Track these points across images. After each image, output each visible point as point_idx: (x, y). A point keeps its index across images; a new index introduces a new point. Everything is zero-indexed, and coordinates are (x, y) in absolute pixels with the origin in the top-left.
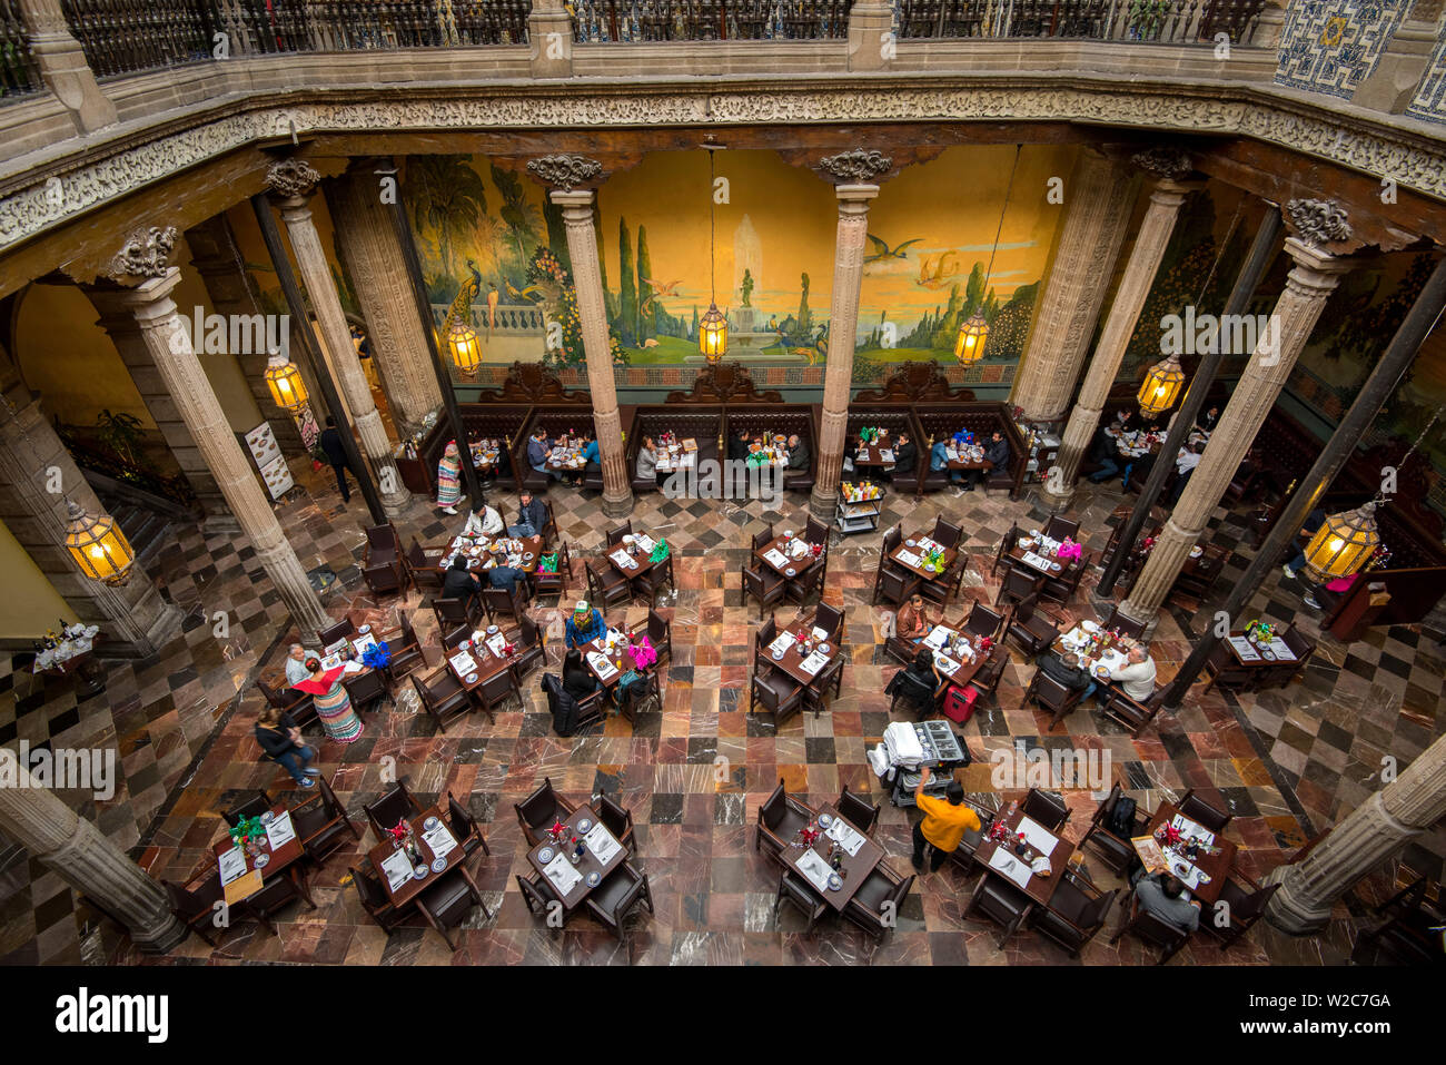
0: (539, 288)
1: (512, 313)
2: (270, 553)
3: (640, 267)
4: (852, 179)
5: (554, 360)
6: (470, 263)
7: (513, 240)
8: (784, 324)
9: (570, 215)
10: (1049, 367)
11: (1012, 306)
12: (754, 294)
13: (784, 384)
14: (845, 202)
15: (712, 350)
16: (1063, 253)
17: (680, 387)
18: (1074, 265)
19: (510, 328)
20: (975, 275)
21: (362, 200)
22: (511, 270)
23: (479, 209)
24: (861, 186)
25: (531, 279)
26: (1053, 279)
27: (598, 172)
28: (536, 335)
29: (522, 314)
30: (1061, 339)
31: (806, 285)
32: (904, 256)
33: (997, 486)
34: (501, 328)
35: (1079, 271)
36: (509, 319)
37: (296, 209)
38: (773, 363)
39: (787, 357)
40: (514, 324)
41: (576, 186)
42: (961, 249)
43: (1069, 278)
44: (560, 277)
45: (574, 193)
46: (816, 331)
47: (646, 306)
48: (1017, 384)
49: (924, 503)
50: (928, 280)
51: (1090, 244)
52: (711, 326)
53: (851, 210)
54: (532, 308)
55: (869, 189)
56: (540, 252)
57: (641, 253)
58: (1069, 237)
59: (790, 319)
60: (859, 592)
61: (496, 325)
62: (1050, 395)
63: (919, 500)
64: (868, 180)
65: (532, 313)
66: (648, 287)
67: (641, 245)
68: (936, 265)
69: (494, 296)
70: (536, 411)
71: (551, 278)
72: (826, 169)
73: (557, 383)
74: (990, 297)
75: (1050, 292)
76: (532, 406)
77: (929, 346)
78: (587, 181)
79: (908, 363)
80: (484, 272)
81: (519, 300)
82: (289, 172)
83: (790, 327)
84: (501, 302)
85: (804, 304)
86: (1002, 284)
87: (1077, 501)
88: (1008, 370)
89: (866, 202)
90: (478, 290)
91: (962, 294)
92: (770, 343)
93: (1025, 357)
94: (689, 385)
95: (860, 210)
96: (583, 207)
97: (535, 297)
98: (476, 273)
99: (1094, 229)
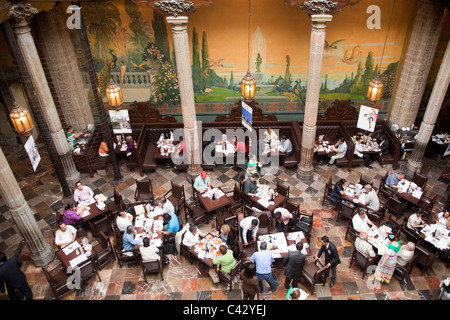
0: (148, 63)
1: (133, 76)
2: (18, 210)
3: (203, 52)
4: (319, 12)
5: (156, 100)
6: (111, 52)
7: (135, 40)
8: (277, 81)
9: (176, 28)
10: (407, 103)
11: (386, 73)
12: (262, 65)
13: (278, 111)
14: (316, 23)
15: (247, 94)
16: (411, 48)
17: (223, 113)
18: (416, 54)
19: (132, 84)
20: (369, 57)
21: (53, 22)
22: (133, 54)
23: (117, 24)
24: (323, 15)
25: (144, 58)
26: (406, 60)
27: (192, 7)
28: (146, 87)
29: (139, 76)
30: (411, 89)
31: (288, 61)
32: (336, 47)
33: (387, 163)
34: (127, 83)
35: (419, 57)
36: (132, 79)
37: (23, 27)
38: (272, 100)
39: (279, 97)
40: (134, 82)
41: (180, 14)
42: (363, 45)
43: (414, 60)
44: (160, 57)
45: (179, 18)
46: (293, 84)
47: (206, 71)
48: (391, 110)
49: (353, 173)
50: (348, 60)
51: (424, 44)
52: (248, 82)
53: (318, 26)
54: (144, 73)
55: (328, 17)
56: (150, 45)
57: (204, 45)
58: (413, 41)
59: (280, 78)
60: (330, 220)
61: (124, 82)
62: (407, 117)
63: (350, 171)
64: (327, 13)
65: (144, 76)
66: (207, 62)
67: (204, 41)
68: (351, 52)
69: (124, 68)
70: (145, 126)
71: (155, 58)
72: (306, 6)
73: (157, 112)
74: (376, 68)
75: (405, 66)
76: (144, 124)
77: (349, 92)
78: (186, 12)
79: (337, 100)
80: (118, 56)
81: (137, 69)
82: (20, 9)
83: (281, 82)
84: (127, 71)
85: (287, 70)
86: (382, 62)
87: (424, 169)
88: (386, 104)
89: (325, 23)
90: (115, 65)
91: (363, 66)
92: (270, 90)
93: (394, 98)
94: (228, 112)
95: (323, 26)
96: (183, 24)
97: (146, 68)
98: (114, 57)
99: (425, 37)
